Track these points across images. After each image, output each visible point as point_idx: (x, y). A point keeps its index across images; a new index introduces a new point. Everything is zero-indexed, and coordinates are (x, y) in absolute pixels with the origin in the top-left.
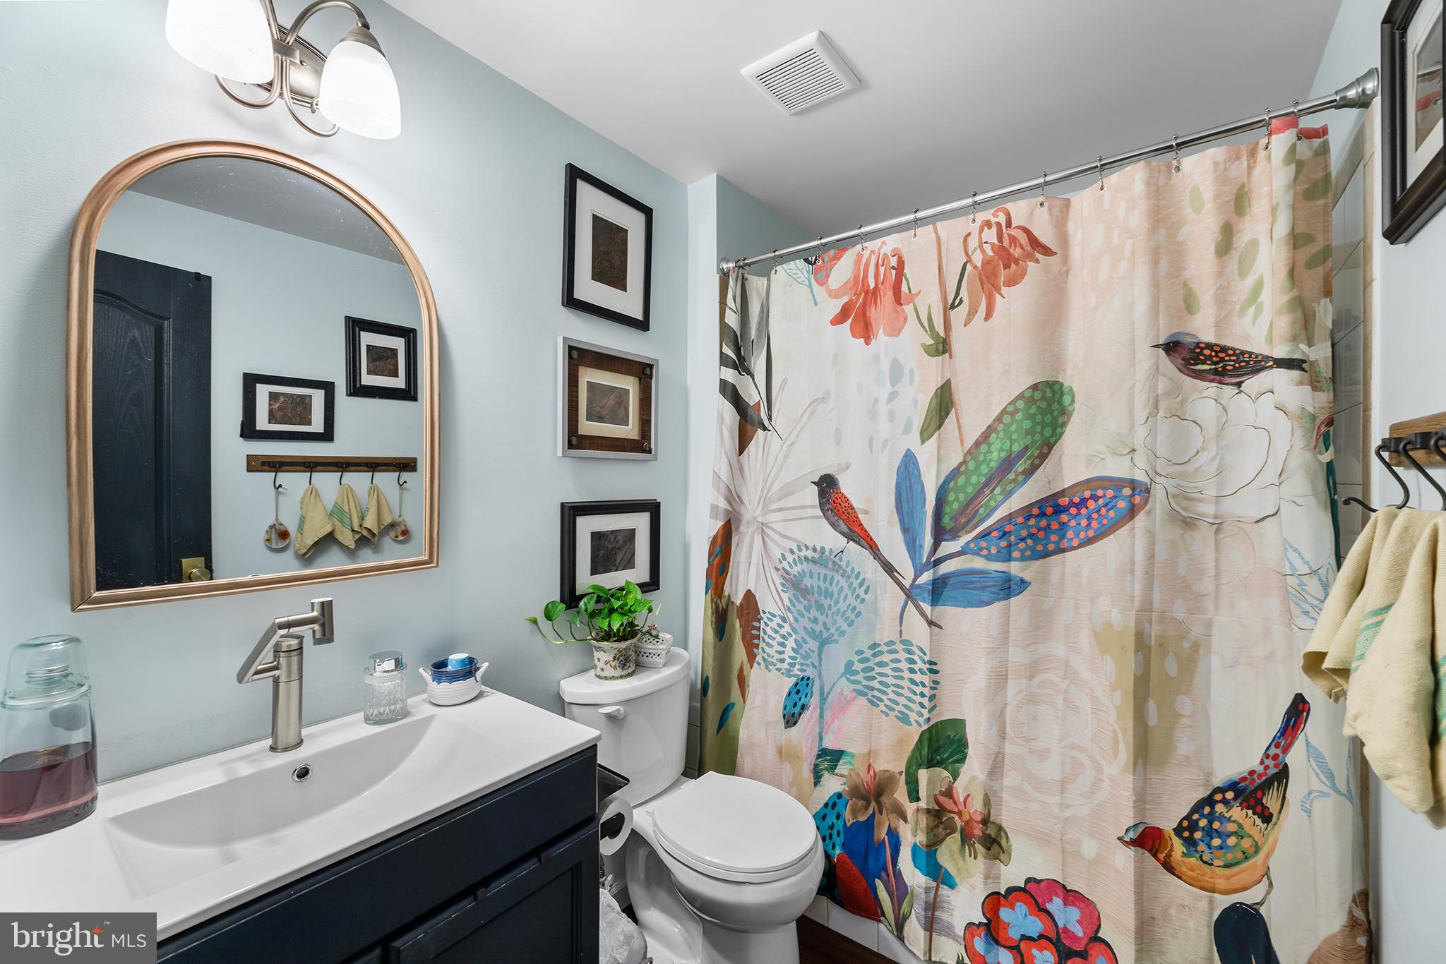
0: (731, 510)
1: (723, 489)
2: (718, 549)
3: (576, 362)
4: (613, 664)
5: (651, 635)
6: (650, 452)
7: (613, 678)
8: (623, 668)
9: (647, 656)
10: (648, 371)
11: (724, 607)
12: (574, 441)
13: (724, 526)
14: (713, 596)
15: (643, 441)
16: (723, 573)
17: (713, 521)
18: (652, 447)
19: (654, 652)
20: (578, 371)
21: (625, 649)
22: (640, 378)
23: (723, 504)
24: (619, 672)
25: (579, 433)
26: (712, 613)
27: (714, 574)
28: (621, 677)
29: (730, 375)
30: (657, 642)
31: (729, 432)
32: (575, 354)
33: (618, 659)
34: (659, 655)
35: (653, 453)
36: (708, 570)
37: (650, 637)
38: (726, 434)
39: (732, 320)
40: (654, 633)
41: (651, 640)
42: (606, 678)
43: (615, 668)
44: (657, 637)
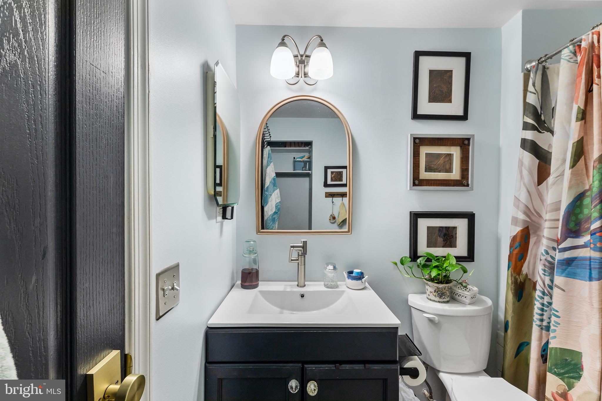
0: (528, 220)
1: (522, 207)
2: (517, 244)
3: (419, 144)
4: (434, 294)
5: (462, 285)
6: (468, 185)
7: (434, 301)
8: (440, 297)
9: (459, 296)
10: (466, 142)
11: (522, 281)
12: (417, 182)
13: (522, 231)
14: (513, 273)
15: (463, 180)
16: (521, 260)
17: (513, 227)
18: (470, 183)
19: (463, 295)
20: (419, 149)
21: (442, 288)
22: (461, 147)
23: (521, 216)
24: (437, 299)
25: (420, 178)
26: (512, 283)
27: (514, 259)
28: (439, 302)
29: (529, 135)
30: (466, 290)
31: (528, 172)
32: (417, 141)
33: (437, 292)
34: (465, 297)
35: (470, 186)
36: (509, 256)
37: (461, 286)
38: (525, 173)
39: (532, 99)
40: (464, 284)
41: (462, 288)
42: (430, 300)
43: (435, 296)
44: (466, 287)
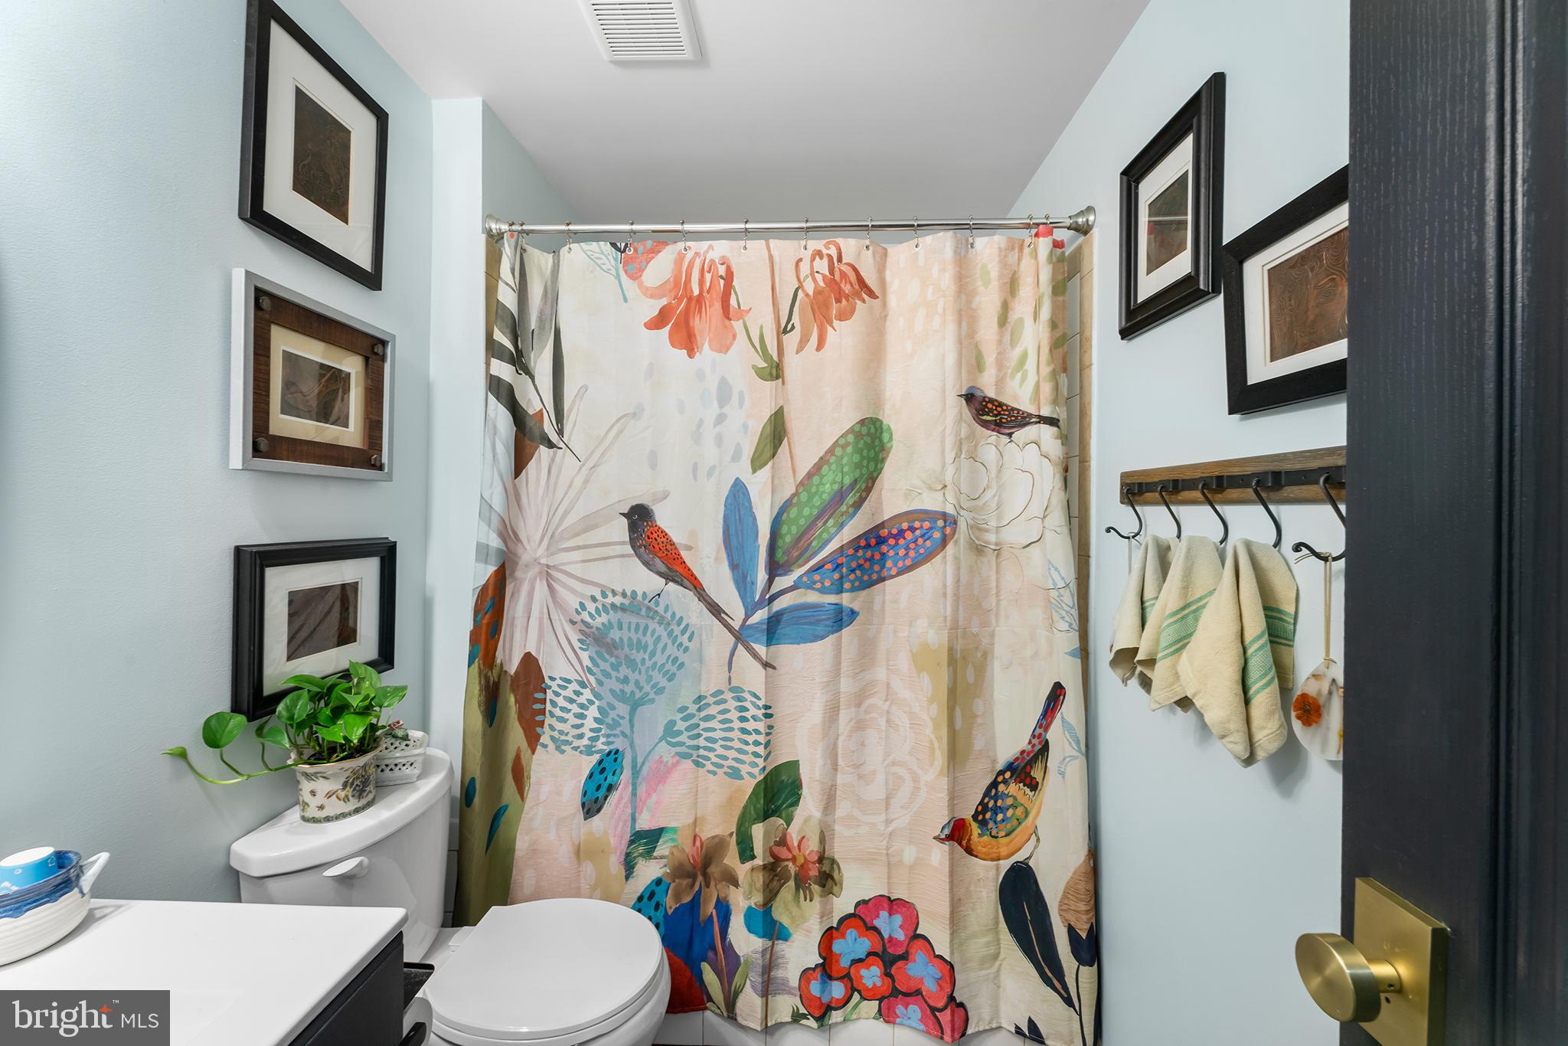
0: (505, 549)
1: (495, 520)
2: (488, 603)
3: (267, 316)
4: (342, 794)
5: (395, 737)
6: (381, 468)
7: (344, 815)
8: (360, 797)
9: (391, 770)
10: (379, 349)
11: (496, 680)
12: (264, 445)
13: (496, 572)
14: (482, 666)
15: (371, 452)
16: (494, 636)
17: (482, 566)
18: (385, 459)
19: (403, 761)
20: (269, 331)
21: (364, 767)
22: (367, 359)
23: (495, 542)
24: (354, 804)
25: (271, 433)
26: (481, 690)
27: (483, 638)
28: (357, 811)
29: (503, 370)
30: (407, 745)
31: (504, 445)
32: (266, 303)
33: (352, 784)
34: (411, 765)
35: (386, 470)
36: (472, 633)
37: (393, 740)
38: (500, 449)
39: (507, 297)
40: (400, 733)
41: (397, 744)
42: (328, 819)
43: (346, 799)
44: (406, 738)
